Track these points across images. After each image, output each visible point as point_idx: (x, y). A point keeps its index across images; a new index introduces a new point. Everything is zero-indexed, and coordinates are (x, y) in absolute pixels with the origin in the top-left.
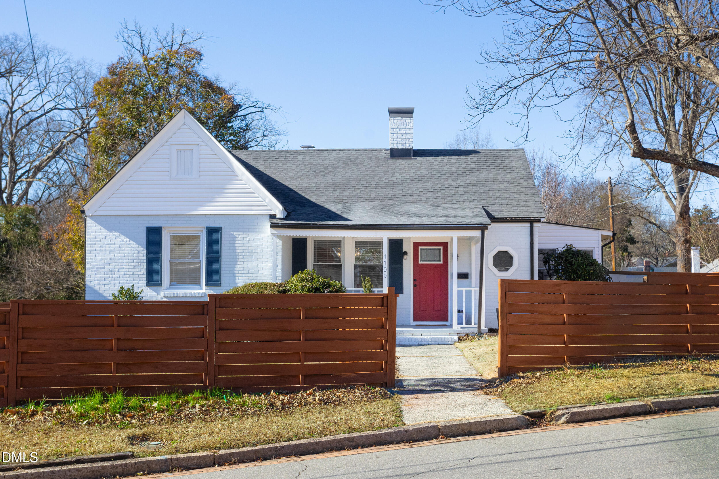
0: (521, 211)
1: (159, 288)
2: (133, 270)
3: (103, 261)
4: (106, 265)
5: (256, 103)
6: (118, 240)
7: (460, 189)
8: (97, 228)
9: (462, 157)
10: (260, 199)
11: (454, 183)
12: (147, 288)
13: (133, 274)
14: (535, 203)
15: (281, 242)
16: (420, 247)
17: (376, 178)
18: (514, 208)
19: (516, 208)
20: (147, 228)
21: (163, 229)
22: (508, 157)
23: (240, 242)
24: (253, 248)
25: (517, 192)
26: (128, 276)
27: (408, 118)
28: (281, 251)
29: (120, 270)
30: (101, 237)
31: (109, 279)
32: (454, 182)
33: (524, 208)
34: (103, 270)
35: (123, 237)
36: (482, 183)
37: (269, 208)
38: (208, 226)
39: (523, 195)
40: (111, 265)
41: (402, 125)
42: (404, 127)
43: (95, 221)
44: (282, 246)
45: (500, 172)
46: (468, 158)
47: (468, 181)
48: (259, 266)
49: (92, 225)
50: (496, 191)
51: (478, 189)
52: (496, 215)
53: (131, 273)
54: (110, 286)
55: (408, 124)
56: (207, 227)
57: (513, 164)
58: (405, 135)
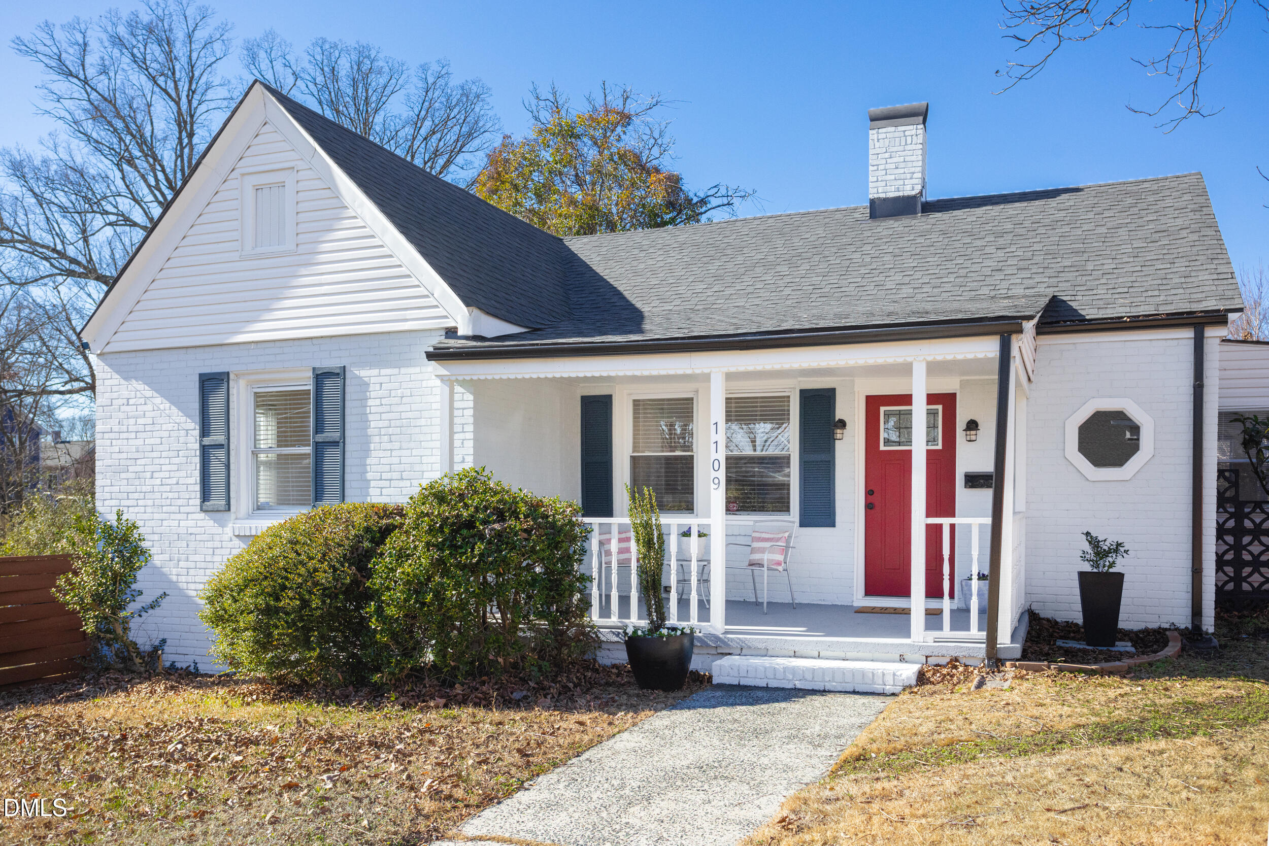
0: (1169, 298)
1: (226, 514)
2: (178, 474)
3: (124, 456)
4: (129, 462)
5: (716, 190)
6: (149, 407)
7: (1009, 263)
8: (116, 382)
9: (1037, 203)
10: (421, 291)
11: (1000, 253)
12: (202, 515)
13: (177, 484)
14: (1215, 277)
15: (471, 397)
16: (883, 409)
17: (817, 258)
18: (1150, 293)
19: (1156, 293)
20: (201, 375)
21: (232, 376)
22: (1155, 192)
23: (384, 401)
24: (410, 415)
25: (1166, 257)
26: (168, 488)
27: (911, 127)
28: (471, 420)
29: (156, 475)
30: (120, 402)
31: (136, 496)
32: (999, 251)
33: (1181, 291)
34: (123, 475)
35: (158, 400)
36: (1073, 246)
37: (439, 312)
38: (317, 365)
39: (1181, 264)
40: (139, 462)
41: (897, 143)
42: (901, 148)
43: (110, 366)
44: (475, 408)
45: (1129, 221)
46: (1053, 202)
47: (1037, 247)
48: (425, 460)
49: (104, 376)
50: (1105, 262)
51: (1059, 260)
52: (1090, 313)
53: (174, 481)
54: (137, 509)
55: (909, 139)
56: (314, 369)
57: (1169, 202)
58: (902, 165)
